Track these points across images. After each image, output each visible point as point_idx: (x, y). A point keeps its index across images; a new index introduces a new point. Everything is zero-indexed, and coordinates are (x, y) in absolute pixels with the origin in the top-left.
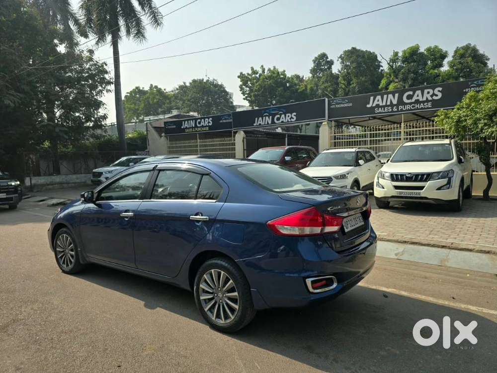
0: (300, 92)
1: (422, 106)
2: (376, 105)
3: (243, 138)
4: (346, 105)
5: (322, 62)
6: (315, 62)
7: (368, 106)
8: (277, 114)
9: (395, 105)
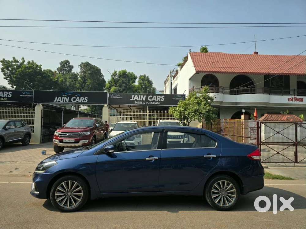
0: (54, 81)
1: (156, 103)
2: (135, 100)
3: (42, 109)
4: (119, 97)
5: (66, 66)
6: (61, 64)
7: (131, 99)
8: (74, 96)
9: (144, 101)
